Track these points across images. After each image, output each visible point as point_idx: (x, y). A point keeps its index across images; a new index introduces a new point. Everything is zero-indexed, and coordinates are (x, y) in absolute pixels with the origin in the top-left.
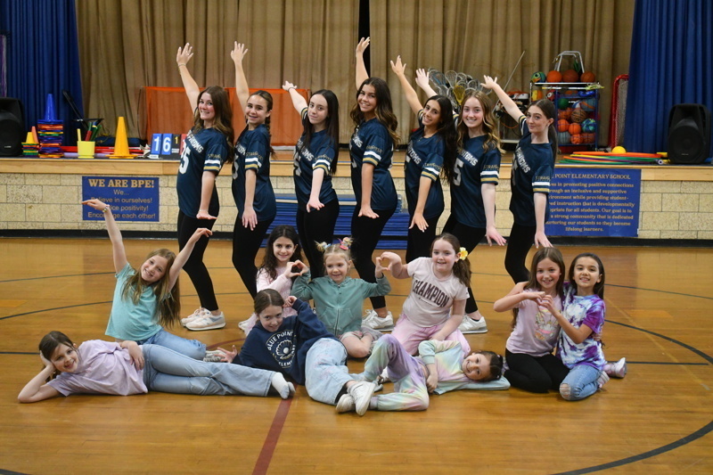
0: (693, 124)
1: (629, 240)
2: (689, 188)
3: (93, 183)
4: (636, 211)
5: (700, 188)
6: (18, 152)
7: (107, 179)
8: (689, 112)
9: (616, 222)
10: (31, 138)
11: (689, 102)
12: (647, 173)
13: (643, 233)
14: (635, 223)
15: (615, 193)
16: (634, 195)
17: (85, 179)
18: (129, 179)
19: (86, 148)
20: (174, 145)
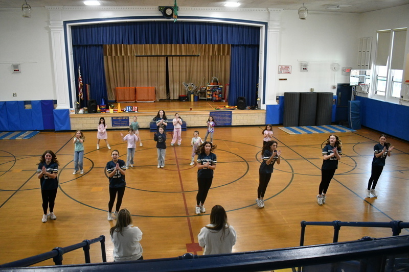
0: (242, 101)
1: (230, 126)
2: (242, 115)
3: (114, 118)
4: (231, 120)
5: (244, 115)
6: (96, 112)
7: (117, 117)
8: (241, 99)
9: (227, 122)
10: (98, 109)
11: (241, 96)
12: (233, 112)
13: (232, 124)
14: (231, 122)
15: (227, 116)
16: (231, 117)
17: (112, 118)
18: (122, 117)
19: (111, 111)
20: (131, 109)
